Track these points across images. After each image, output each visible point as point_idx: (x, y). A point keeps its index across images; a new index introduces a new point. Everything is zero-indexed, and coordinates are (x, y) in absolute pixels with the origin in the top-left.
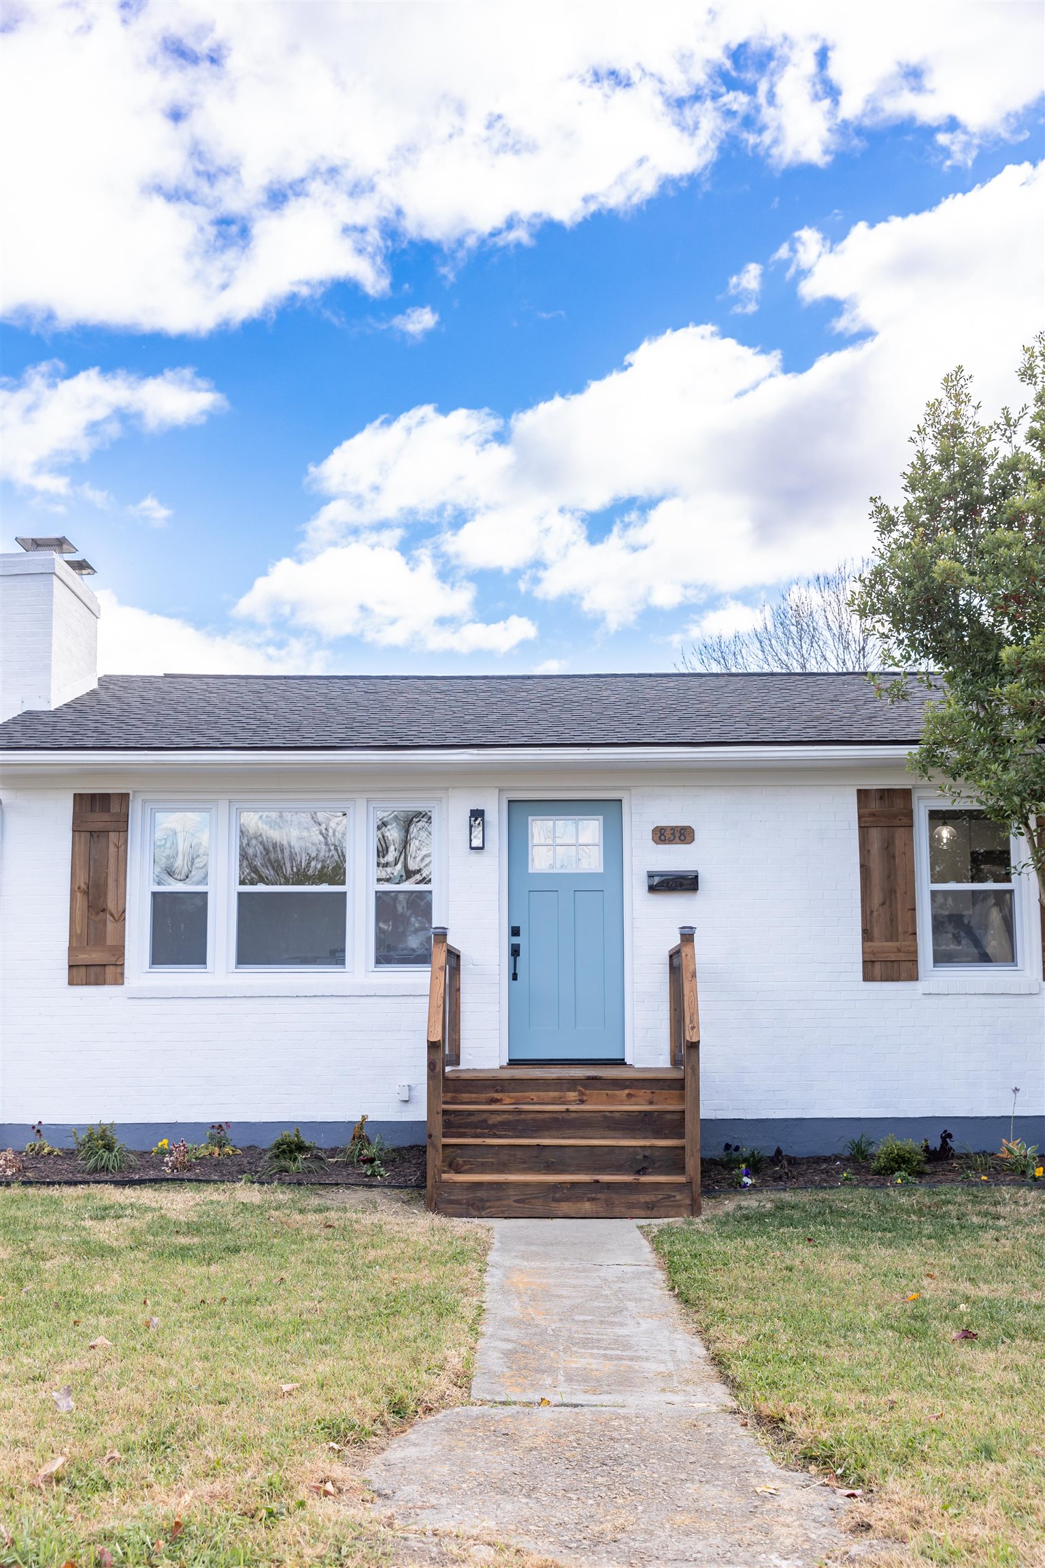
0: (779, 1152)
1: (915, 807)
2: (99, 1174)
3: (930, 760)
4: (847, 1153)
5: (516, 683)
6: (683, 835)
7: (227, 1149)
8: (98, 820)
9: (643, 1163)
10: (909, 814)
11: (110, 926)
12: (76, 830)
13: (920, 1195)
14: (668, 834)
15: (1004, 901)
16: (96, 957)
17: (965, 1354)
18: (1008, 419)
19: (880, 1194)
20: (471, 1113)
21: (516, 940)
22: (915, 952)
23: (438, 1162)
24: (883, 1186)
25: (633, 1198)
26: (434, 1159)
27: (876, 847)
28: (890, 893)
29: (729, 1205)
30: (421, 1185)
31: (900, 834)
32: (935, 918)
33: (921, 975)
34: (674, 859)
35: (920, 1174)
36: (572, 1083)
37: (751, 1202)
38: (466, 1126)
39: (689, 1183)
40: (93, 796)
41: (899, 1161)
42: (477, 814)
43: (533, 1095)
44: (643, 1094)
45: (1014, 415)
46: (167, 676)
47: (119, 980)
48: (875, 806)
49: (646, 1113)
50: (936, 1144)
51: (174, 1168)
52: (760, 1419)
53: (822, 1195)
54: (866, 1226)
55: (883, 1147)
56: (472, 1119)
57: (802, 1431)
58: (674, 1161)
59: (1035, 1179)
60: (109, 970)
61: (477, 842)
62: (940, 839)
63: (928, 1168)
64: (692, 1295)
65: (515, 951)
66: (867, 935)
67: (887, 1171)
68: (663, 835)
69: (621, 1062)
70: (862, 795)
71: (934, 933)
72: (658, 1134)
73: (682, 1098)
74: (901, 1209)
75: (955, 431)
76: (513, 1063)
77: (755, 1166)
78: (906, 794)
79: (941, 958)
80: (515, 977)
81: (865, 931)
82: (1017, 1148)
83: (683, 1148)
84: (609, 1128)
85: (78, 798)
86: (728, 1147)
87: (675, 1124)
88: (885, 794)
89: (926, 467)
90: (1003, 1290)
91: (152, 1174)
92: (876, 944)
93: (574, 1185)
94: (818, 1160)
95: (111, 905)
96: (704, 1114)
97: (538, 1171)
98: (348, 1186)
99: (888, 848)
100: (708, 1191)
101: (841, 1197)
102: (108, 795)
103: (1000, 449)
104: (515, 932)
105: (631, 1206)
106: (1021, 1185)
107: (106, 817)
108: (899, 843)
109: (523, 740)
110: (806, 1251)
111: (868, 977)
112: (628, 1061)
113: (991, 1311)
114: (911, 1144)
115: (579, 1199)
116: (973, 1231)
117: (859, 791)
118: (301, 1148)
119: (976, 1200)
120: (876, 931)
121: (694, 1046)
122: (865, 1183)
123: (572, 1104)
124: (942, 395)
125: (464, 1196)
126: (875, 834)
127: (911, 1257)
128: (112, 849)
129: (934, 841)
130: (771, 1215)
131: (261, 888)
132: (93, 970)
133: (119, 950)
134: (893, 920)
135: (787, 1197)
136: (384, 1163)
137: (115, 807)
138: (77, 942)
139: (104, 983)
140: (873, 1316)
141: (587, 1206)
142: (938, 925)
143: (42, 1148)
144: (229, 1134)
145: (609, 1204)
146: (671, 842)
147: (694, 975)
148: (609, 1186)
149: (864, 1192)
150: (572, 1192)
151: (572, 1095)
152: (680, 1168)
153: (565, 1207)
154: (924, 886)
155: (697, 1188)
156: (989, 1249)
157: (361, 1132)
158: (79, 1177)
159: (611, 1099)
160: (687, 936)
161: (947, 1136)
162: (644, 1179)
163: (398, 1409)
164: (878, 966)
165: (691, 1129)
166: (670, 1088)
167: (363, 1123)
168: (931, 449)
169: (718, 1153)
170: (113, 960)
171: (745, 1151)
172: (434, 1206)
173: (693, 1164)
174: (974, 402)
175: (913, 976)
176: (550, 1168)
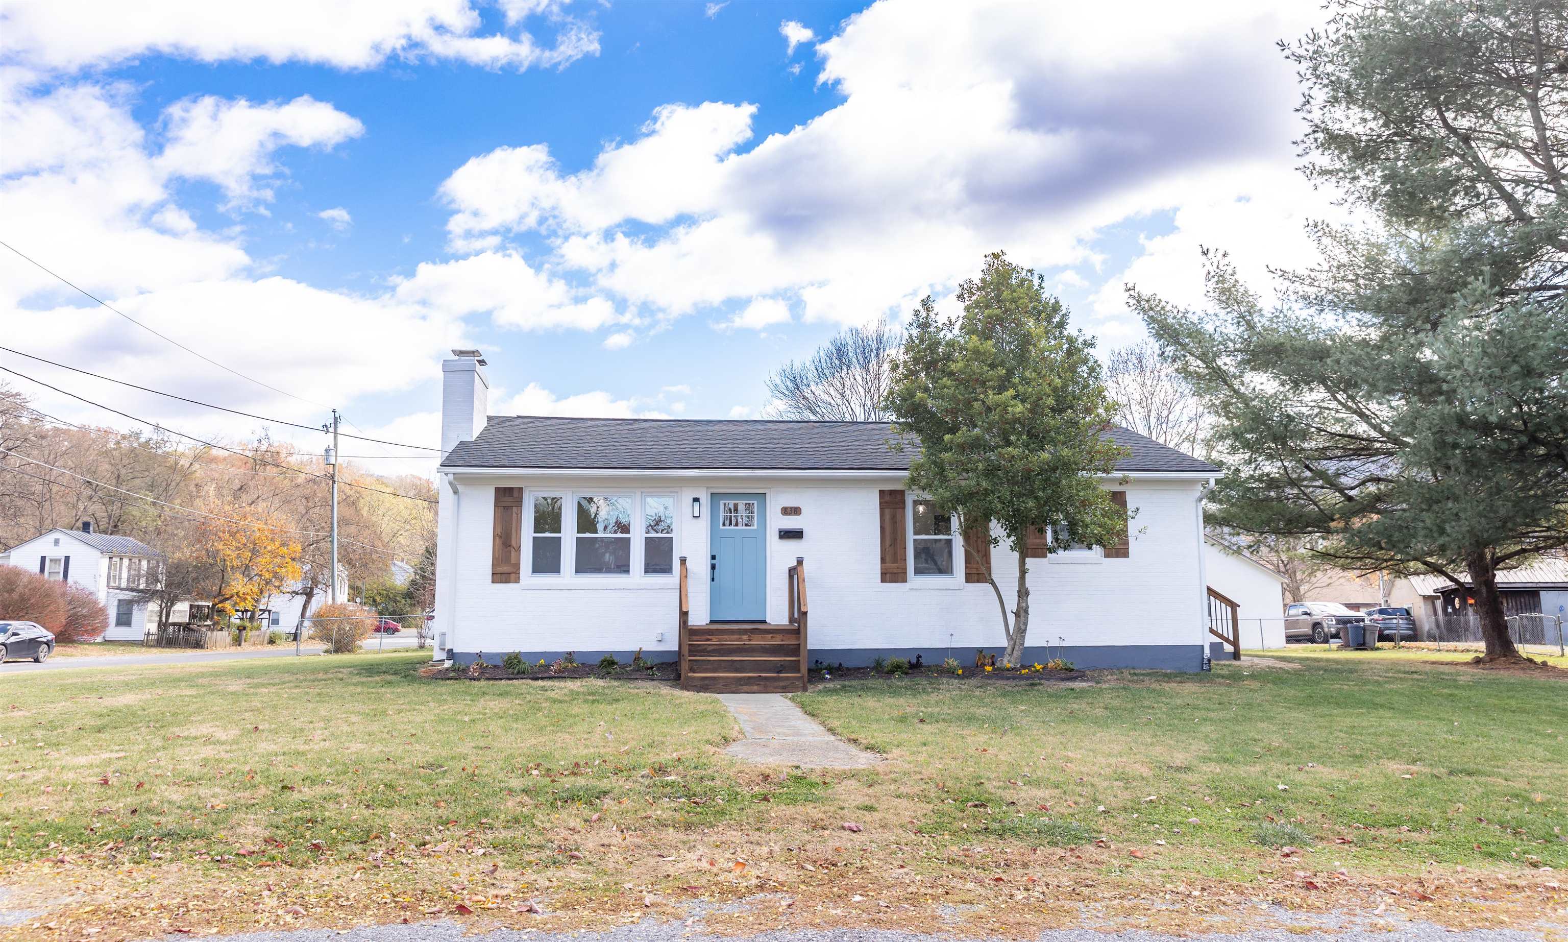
0: (840, 664)
1: (906, 499)
2: (521, 674)
3: (913, 481)
4: (872, 666)
5: (704, 425)
6: (796, 511)
7: (574, 664)
8: (508, 501)
9: (780, 668)
10: (904, 502)
11: (513, 554)
12: (496, 505)
13: (906, 682)
14: (789, 510)
15: (949, 542)
16: (505, 569)
17: (920, 725)
18: (950, 321)
19: (889, 682)
20: (699, 645)
21: (714, 562)
22: (906, 569)
23: (687, 668)
24: (890, 678)
25: (776, 684)
26: (685, 666)
27: (887, 517)
28: (894, 541)
29: (820, 686)
30: (678, 677)
31: (899, 511)
32: (915, 549)
33: (908, 579)
34: (791, 523)
35: (906, 674)
36: (745, 631)
37: (830, 685)
38: (697, 651)
39: (802, 677)
40: (505, 488)
41: (897, 667)
42: (696, 500)
43: (726, 637)
44: (779, 637)
45: (953, 321)
46: (518, 417)
47: (517, 580)
48: (887, 498)
49: (781, 645)
50: (914, 661)
51: (555, 672)
52: (849, 740)
53: (862, 682)
54: (882, 692)
55: (888, 663)
56: (699, 648)
57: (864, 742)
58: (795, 667)
59: (958, 675)
60: (513, 576)
61: (696, 514)
62: (919, 512)
63: (910, 671)
64: (815, 713)
65: (713, 567)
66: (883, 560)
67: (891, 672)
68: (787, 511)
69: (764, 622)
70: (882, 492)
71: (915, 558)
72: (787, 655)
73: (799, 639)
74: (898, 686)
75: (924, 325)
76: (712, 622)
77: (830, 670)
78: (902, 492)
79: (918, 571)
80: (713, 580)
81: (882, 558)
82: (953, 662)
83: (799, 661)
84: (763, 652)
85: (497, 490)
86: (817, 661)
87: (796, 650)
88: (892, 493)
89: (913, 342)
90: (937, 710)
91: (546, 675)
92: (888, 565)
93: (749, 677)
94: (859, 668)
95: (513, 543)
96: (810, 647)
97: (732, 672)
98: (642, 680)
99: (893, 518)
100: (810, 681)
101: (870, 683)
102: (512, 488)
103: (947, 335)
104: (713, 557)
105: (776, 687)
106: (951, 678)
107: (511, 499)
108: (899, 516)
109: (720, 465)
110: (859, 700)
111: (883, 580)
112: (768, 621)
113: (931, 715)
114: (903, 660)
115: (752, 684)
116: (928, 693)
117: (880, 491)
118: (612, 663)
119: (931, 683)
120: (888, 559)
121: (805, 613)
122: (882, 677)
123: (745, 640)
124: (920, 308)
125: (699, 683)
126: (887, 512)
127: (902, 701)
128: (514, 515)
129: (915, 513)
130: (840, 689)
131: (588, 535)
132: (504, 576)
133: (517, 566)
134: (895, 554)
135: (847, 683)
136: (658, 669)
137: (516, 494)
138: (496, 562)
139: (509, 582)
140: (887, 717)
141: (755, 688)
142: (917, 556)
143: (482, 664)
144: (575, 657)
145: (765, 686)
146: (790, 514)
147: (804, 580)
148: (766, 678)
149: (881, 681)
150: (749, 681)
151: (745, 637)
152: (799, 671)
153: (745, 688)
154: (911, 537)
155: (806, 679)
156: (933, 698)
157: (638, 656)
158: (512, 676)
159: (763, 639)
160: (800, 562)
161: (919, 657)
162: (781, 675)
163: (726, 739)
164: (888, 575)
165: (803, 653)
166: (791, 634)
167: (640, 652)
168: (915, 332)
169: (813, 666)
170: (514, 570)
171: (825, 664)
172: (685, 687)
173: (804, 669)
174: (935, 312)
175: (904, 580)
176: (737, 671)
